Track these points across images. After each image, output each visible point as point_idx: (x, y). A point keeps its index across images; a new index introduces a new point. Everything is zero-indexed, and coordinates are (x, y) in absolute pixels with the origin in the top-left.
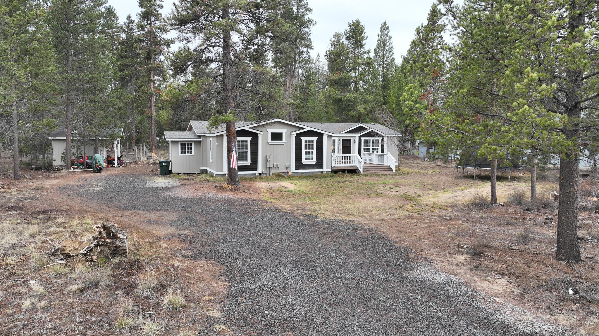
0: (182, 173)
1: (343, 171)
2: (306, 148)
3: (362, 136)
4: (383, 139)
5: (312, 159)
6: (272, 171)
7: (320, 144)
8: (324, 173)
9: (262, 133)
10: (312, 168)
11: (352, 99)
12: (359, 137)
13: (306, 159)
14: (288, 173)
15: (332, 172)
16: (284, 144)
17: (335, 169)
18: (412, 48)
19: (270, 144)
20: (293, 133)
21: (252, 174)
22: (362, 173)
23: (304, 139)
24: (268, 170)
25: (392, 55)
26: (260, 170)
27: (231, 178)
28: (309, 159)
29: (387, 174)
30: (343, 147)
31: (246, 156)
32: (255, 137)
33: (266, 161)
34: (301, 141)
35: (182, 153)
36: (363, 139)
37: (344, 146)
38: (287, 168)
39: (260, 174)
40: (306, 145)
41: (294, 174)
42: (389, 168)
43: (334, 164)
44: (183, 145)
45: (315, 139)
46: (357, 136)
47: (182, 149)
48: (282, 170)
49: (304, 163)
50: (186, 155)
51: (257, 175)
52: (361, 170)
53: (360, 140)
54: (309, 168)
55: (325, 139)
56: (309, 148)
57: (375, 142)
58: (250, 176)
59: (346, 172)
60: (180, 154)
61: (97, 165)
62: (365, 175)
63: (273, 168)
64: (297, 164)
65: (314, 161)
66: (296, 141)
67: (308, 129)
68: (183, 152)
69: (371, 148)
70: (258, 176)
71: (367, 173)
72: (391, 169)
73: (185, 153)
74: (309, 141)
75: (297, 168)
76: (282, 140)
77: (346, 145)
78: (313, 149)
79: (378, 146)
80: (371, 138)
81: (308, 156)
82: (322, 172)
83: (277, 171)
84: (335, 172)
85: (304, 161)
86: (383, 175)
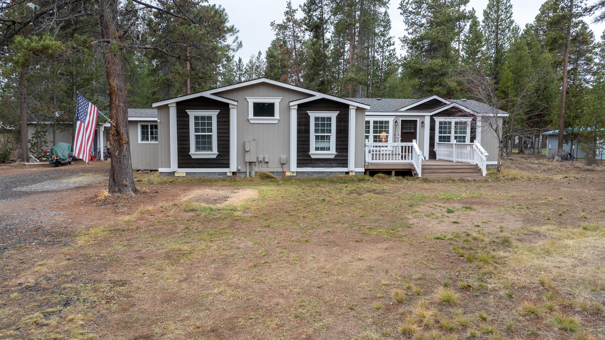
0: (143, 169)
1: (388, 172)
2: (316, 131)
3: (437, 115)
4: (474, 120)
5: (328, 149)
6: (256, 169)
7: (343, 124)
8: (350, 174)
9: (236, 103)
10: (328, 165)
12: (432, 117)
13: (317, 149)
14: (284, 173)
15: (365, 173)
16: (276, 122)
17: (370, 167)
18: (543, 12)
19: (252, 122)
20: (291, 104)
21: (220, 174)
22: (420, 176)
23: (313, 115)
24: (248, 167)
26: (234, 166)
27: (114, 179)
28: (323, 149)
29: (469, 179)
30: (402, 133)
31: (210, 143)
32: (224, 109)
33: (243, 151)
34: (308, 117)
35: (143, 139)
36: (438, 120)
37: (404, 131)
38: (282, 164)
39: (234, 173)
40: (316, 125)
41: (295, 174)
42: (476, 169)
43: (369, 159)
44: (144, 128)
45: (333, 115)
46: (427, 115)
47: (143, 133)
48: (274, 167)
49: (313, 157)
50: (149, 142)
51: (229, 174)
52: (419, 171)
53: (432, 122)
54: (322, 165)
55: (352, 114)
56: (323, 131)
57: (461, 126)
58: (217, 176)
59: (393, 173)
60: (140, 141)
61: (53, 156)
62: (425, 180)
63: (257, 164)
64: (301, 158)
65: (332, 153)
66: (298, 118)
67: (319, 96)
68: (145, 137)
69: (453, 135)
70: (230, 176)
71: (431, 176)
72: (479, 171)
73: (147, 139)
74: (323, 119)
75: (301, 163)
76: (274, 116)
77: (408, 131)
78: (330, 131)
79: (465, 133)
80: (453, 120)
81: (321, 145)
82: (347, 173)
83: (264, 169)
84: (372, 172)
85: (313, 153)
86: (462, 180)
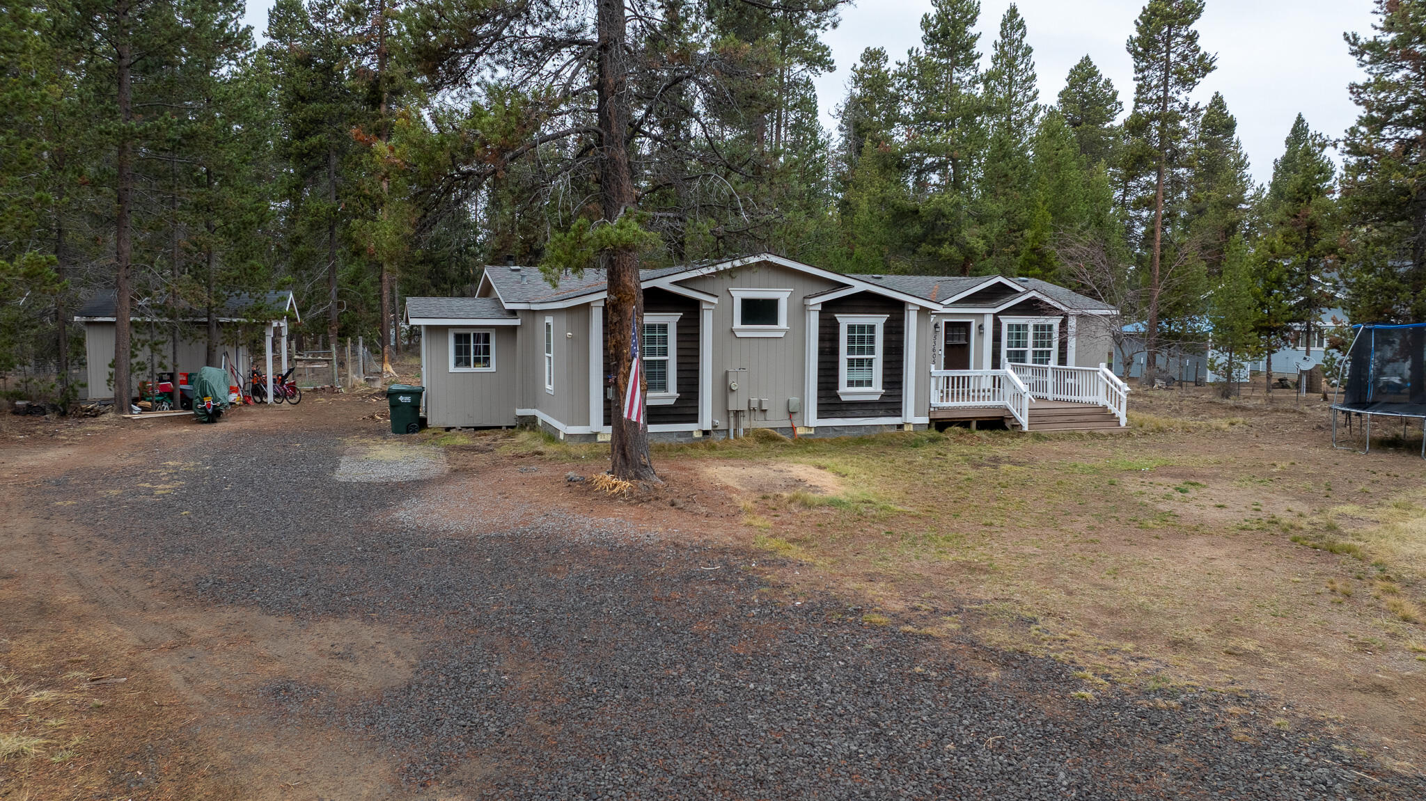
0: (458, 425)
1: (965, 423)
2: (850, 350)
3: (1003, 313)
4: (1064, 324)
5: (869, 383)
6: (745, 423)
7: (894, 338)
8: (906, 428)
9: (715, 301)
10: (868, 413)
11: (947, 210)
12: (995, 315)
13: (850, 383)
14: (793, 429)
15: (929, 426)
16: (782, 335)
17: (939, 415)
18: (1072, 86)
19: (739, 335)
20: (813, 301)
21: (680, 434)
22: (1026, 429)
23: (845, 321)
24: (732, 420)
25: (1034, 97)
26: (707, 417)
27: (624, 456)
28: (860, 383)
29: (1102, 432)
30: (946, 346)
31: (663, 375)
32: (691, 310)
33: (725, 389)
34: (836, 326)
35: (457, 363)
36: (1006, 321)
37: (950, 342)
38: (791, 414)
39: (706, 433)
40: (851, 340)
41: (812, 432)
42: (1105, 415)
43: (935, 401)
44: (462, 339)
45: (878, 321)
46: (989, 311)
47: (458, 351)
48: (775, 421)
49: (844, 398)
50: (472, 369)
51: (697, 435)
52: (1024, 421)
53: (997, 325)
54: (859, 413)
55: (912, 321)
56: (861, 351)
57: (1043, 333)
58: (674, 440)
59: (974, 425)
60: (452, 368)
61: (206, 400)
62: (1038, 437)
63: (747, 414)
64: (824, 401)
65: (876, 390)
66: (820, 327)
67: (859, 287)
68: (462, 360)
69: (1030, 349)
70: (699, 439)
71: (1045, 430)
72: (1112, 418)
73: (468, 364)
74: (862, 328)
75: (823, 412)
76: (776, 323)
77: (956, 342)
78: (872, 350)
79: (1050, 346)
80: (1031, 321)
81: (857, 376)
82: (900, 426)
83: (760, 424)
84: (940, 425)
85: (845, 391)
86: (1092, 435)
